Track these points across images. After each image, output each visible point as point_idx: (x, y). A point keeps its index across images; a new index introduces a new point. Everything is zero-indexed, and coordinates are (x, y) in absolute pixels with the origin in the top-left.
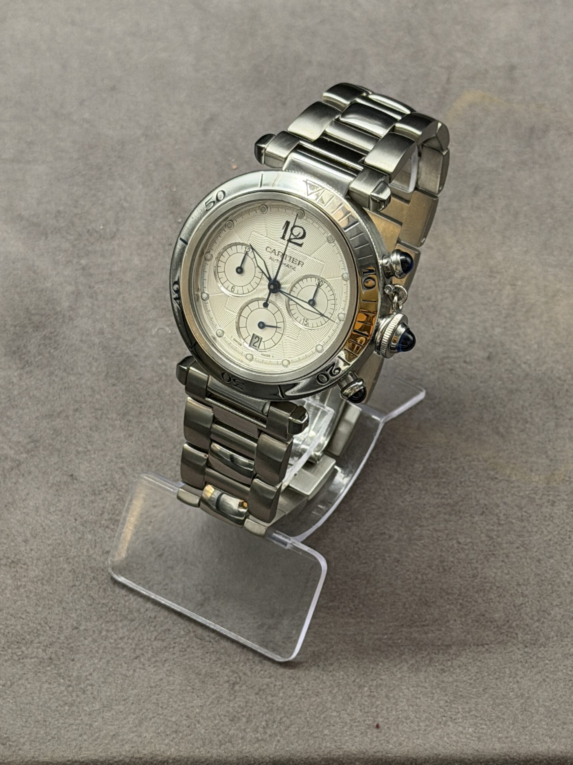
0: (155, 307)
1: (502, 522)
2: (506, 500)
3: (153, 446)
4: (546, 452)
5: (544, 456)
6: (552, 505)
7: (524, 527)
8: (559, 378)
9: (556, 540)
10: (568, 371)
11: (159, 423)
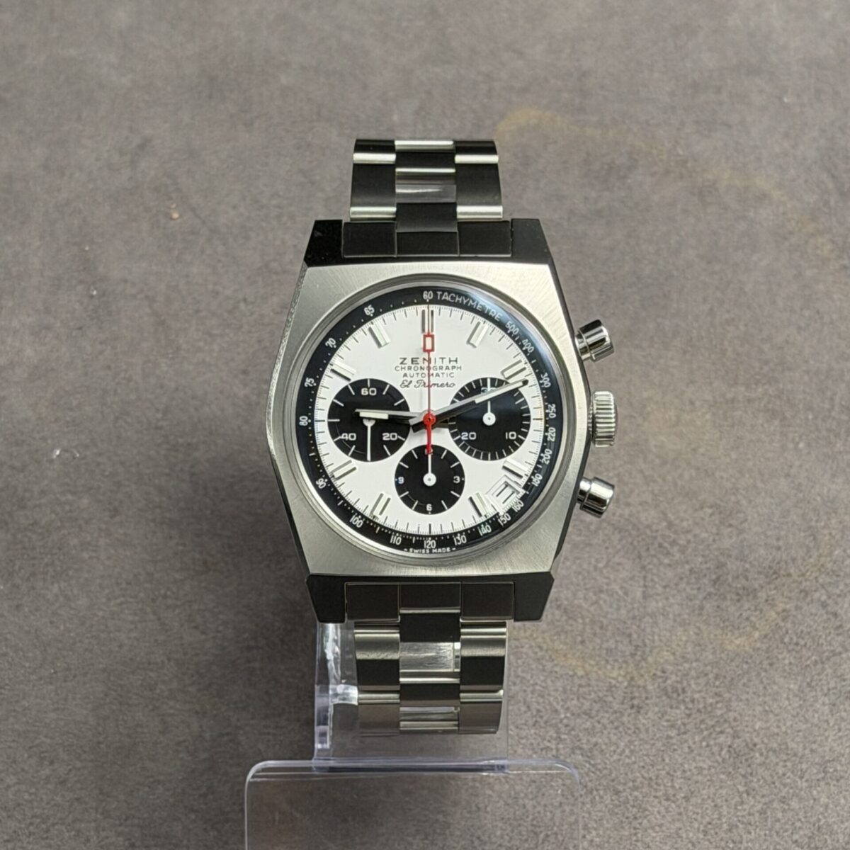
0: (56, 420)
1: (563, 737)
2: (569, 704)
3: (51, 622)
4: (630, 635)
5: (626, 641)
6: (639, 712)
7: (596, 744)
8: (648, 527)
9: (642, 764)
10: (661, 516)
11: (60, 588)
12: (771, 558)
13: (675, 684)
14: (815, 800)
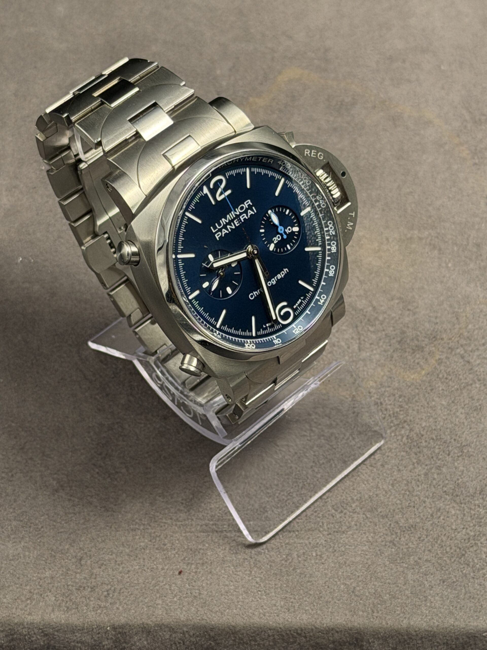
0: (20, 240)
1: (313, 429)
7: (333, 434)
10: (369, 303)
11: (22, 337)
12: (432, 329)
13: (377, 400)
14: (456, 468)
